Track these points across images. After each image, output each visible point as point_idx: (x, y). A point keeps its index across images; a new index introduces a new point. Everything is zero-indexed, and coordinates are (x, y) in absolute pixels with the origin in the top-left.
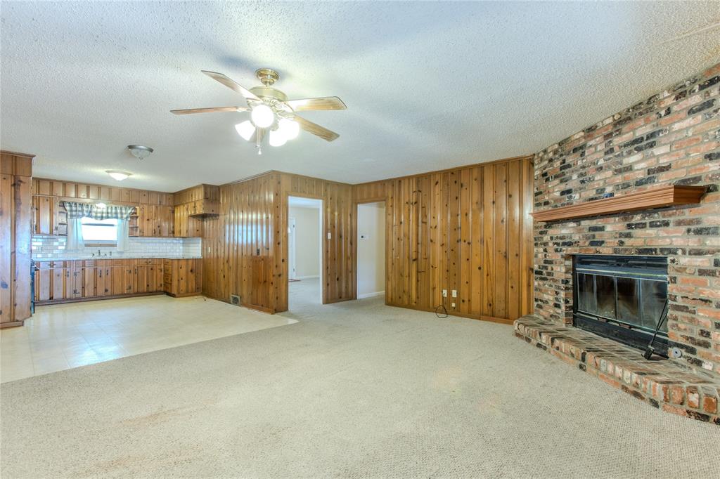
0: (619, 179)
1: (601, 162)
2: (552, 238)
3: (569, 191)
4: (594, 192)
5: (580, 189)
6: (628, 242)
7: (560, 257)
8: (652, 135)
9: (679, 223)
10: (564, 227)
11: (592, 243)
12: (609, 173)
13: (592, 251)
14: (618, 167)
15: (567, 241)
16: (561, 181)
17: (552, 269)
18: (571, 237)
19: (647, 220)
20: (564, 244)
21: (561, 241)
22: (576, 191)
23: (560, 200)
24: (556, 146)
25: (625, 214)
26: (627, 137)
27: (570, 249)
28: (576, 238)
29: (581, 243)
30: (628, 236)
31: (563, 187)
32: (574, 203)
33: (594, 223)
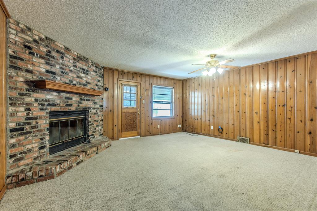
0: (78, 80)
1: (72, 68)
2: (36, 100)
3: (53, 73)
4: (68, 81)
5: (61, 76)
6: (81, 105)
7: (45, 114)
8: (87, 71)
9: (92, 100)
10: (48, 94)
11: (67, 105)
12: (75, 76)
13: (67, 109)
14: (78, 75)
15: (51, 103)
16: (47, 63)
17: (37, 123)
18: (55, 101)
19: (86, 98)
20: (49, 105)
21: (46, 103)
22: (58, 75)
23: (46, 75)
24: (43, 37)
25: (80, 94)
26: (81, 65)
27: (53, 108)
28: (58, 101)
29: (61, 105)
30: (81, 103)
31: (49, 68)
32: (57, 82)
33: (68, 95)
